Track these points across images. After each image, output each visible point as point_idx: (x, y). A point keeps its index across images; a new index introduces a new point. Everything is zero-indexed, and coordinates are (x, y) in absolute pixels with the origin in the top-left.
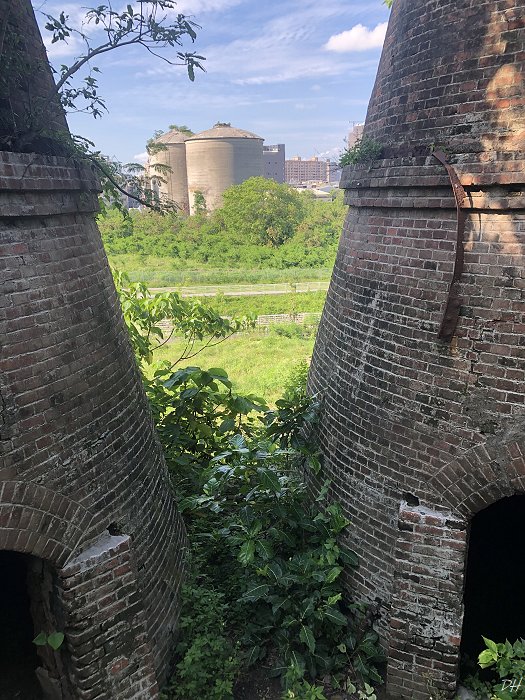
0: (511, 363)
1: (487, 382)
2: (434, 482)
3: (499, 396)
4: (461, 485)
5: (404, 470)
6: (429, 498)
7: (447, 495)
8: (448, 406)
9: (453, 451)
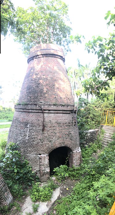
0: (53, 132)
1: (50, 135)
2: (43, 151)
3: (51, 137)
4: (47, 150)
5: (38, 150)
6: (43, 153)
7: (45, 152)
8: (44, 140)
9: (46, 146)
